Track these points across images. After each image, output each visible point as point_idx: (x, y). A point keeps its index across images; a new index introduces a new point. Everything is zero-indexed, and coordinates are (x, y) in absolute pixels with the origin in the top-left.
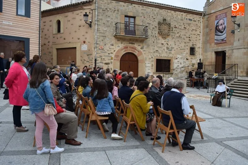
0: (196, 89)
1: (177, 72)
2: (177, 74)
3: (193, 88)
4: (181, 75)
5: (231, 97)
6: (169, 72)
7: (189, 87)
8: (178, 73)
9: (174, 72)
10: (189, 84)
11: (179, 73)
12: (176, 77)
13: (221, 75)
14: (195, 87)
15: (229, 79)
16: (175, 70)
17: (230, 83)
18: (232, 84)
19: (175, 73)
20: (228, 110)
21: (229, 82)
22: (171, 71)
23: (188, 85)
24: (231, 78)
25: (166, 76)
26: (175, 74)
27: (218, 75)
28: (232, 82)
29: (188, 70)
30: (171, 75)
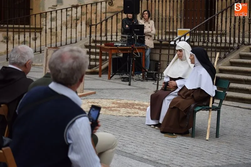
0: (120, 81)
1: (54, 23)
2: (54, 30)
3: (110, 78)
4: (69, 35)
5: (220, 104)
6: (28, 23)
7: (97, 76)
8: (59, 29)
9: (43, 22)
10: (95, 66)
11: (64, 28)
12: (54, 40)
13: (199, 34)
14: (115, 76)
15: (223, 45)
16: (49, 17)
17: (227, 61)
18: (232, 64)
19: (48, 26)
20: (214, 144)
21: (225, 57)
22: (33, 19)
23: (94, 69)
24: (230, 43)
25: (16, 36)
26: (48, 31)
27: (190, 33)
28: (233, 57)
29: (94, 16)
30: (33, 36)
